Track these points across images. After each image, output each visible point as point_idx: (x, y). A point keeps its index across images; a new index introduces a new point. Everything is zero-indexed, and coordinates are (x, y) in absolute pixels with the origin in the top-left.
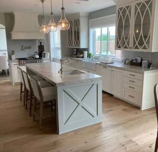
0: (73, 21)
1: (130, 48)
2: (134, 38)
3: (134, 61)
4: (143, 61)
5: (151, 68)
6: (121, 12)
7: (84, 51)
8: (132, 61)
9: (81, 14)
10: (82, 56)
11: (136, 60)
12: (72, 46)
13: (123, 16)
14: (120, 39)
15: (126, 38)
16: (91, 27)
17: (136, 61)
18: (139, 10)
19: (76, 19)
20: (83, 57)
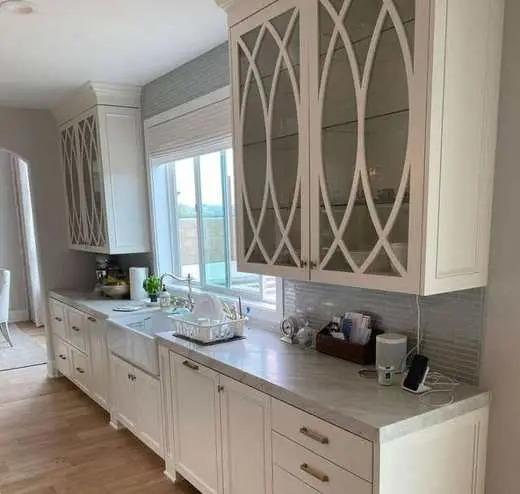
0: (76, 127)
1: (303, 264)
2: (322, 206)
3: (335, 335)
4: (378, 339)
5: (422, 387)
6: (251, 59)
7: (131, 269)
8: (326, 331)
9: (98, 90)
10: (120, 288)
11: (347, 327)
12: (82, 243)
13: (262, 79)
14: (256, 211)
15: (285, 208)
16: (153, 154)
17: (347, 335)
18: (339, 27)
19: (84, 117)
20: (126, 296)
